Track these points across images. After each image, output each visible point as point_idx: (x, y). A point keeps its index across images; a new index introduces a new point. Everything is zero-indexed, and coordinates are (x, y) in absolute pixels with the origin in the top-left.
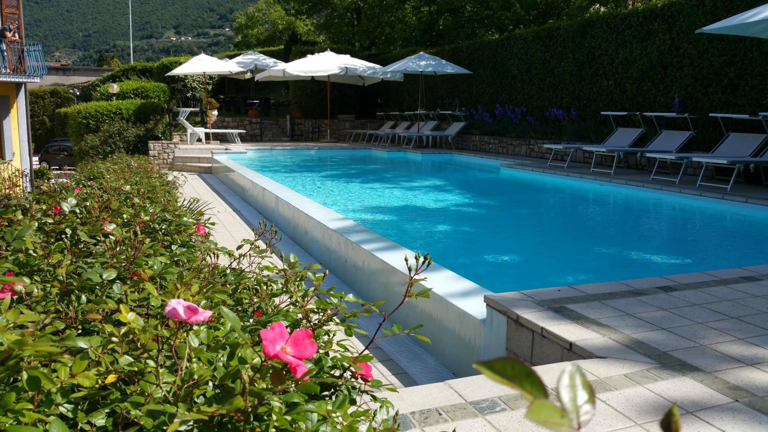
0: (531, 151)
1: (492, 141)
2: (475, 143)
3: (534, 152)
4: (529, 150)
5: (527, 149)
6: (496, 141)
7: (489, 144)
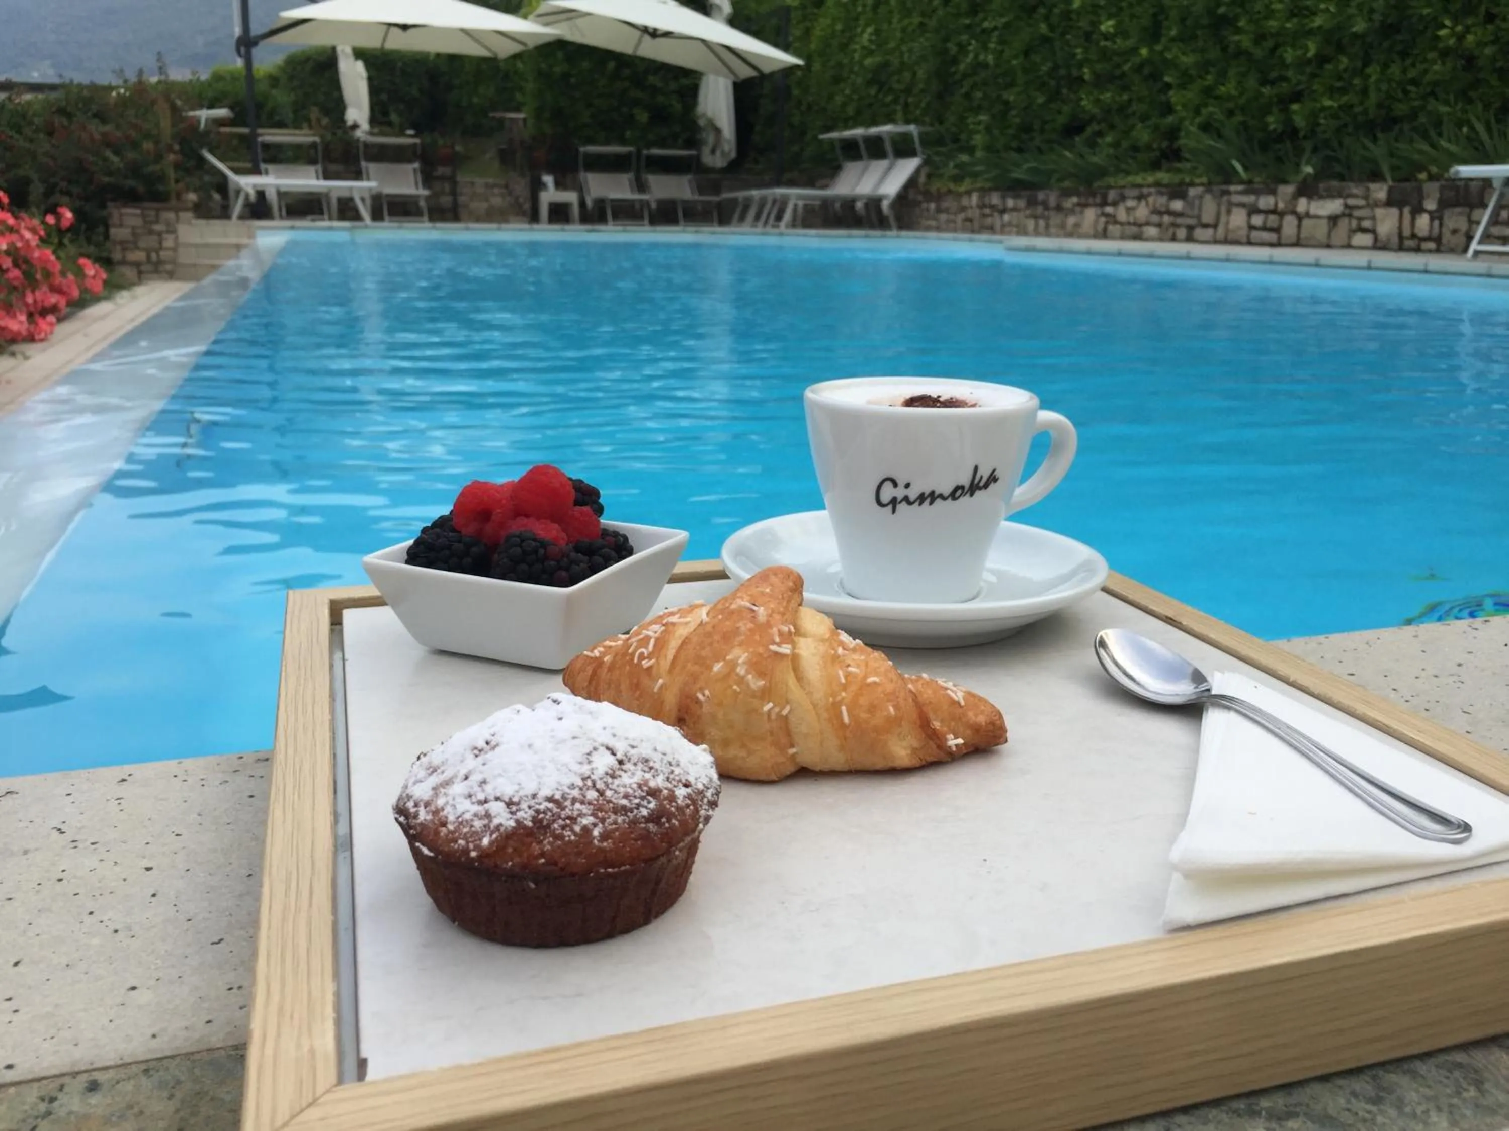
0: (1107, 223)
1: (1010, 203)
2: (970, 213)
3: (1116, 222)
4: (1103, 219)
5: (1098, 216)
6: (1021, 203)
7: (1003, 211)
